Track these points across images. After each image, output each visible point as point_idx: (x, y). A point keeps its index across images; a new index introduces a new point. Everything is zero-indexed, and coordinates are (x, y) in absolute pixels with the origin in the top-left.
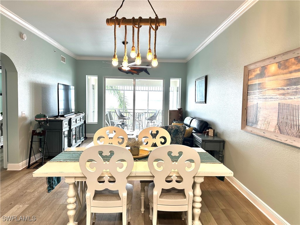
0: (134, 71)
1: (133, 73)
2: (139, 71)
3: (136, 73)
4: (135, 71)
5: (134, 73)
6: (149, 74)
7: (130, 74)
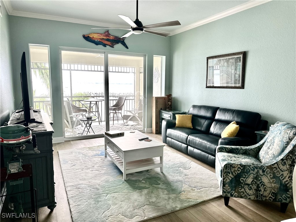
0: (106, 41)
1: (105, 45)
2: (114, 42)
3: (110, 44)
4: (108, 41)
5: (108, 45)
6: (127, 47)
7: (101, 46)
